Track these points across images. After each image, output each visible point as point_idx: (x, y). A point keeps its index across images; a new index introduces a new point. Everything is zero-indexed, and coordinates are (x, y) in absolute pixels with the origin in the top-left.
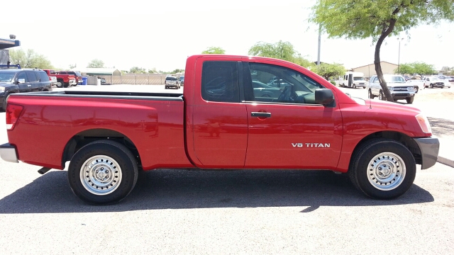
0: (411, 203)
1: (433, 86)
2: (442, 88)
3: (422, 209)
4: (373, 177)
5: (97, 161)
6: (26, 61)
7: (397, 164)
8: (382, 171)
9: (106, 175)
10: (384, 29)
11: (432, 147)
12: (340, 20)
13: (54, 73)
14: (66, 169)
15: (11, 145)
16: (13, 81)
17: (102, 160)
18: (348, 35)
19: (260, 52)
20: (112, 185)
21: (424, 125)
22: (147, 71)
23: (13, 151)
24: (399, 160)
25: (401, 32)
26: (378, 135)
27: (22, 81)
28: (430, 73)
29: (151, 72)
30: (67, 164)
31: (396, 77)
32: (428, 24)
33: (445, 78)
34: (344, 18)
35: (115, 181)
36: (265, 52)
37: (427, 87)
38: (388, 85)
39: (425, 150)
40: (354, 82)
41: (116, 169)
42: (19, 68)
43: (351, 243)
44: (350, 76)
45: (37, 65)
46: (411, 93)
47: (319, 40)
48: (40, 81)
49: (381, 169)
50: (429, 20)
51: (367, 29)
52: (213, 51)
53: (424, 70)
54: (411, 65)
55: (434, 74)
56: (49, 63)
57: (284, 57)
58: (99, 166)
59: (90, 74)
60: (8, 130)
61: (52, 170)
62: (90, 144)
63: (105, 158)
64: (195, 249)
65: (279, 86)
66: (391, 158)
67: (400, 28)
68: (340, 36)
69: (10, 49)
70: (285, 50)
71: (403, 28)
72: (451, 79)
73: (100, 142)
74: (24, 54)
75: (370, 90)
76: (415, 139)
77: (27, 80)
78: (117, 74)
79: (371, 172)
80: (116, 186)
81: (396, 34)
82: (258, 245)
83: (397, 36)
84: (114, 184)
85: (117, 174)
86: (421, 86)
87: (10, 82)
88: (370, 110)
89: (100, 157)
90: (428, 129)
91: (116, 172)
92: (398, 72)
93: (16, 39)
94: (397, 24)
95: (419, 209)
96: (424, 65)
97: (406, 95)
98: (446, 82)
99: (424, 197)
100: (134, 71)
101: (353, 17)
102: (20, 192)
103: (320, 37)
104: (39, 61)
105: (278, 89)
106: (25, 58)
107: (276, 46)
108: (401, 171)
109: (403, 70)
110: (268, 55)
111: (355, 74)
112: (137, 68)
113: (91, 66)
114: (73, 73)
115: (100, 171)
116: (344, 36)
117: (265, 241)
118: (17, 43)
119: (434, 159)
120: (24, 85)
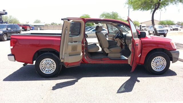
0: (168, 76)
1: (174, 30)
2: (177, 30)
3: (173, 78)
4: (153, 66)
5: (46, 61)
6: (9, 20)
7: (163, 61)
8: (157, 64)
9: (50, 66)
10: (156, 7)
11: (176, 54)
12: (138, 3)
13: (21, 25)
14: (34, 64)
15: (12, 55)
16: (6, 29)
17: (48, 60)
18: (141, 9)
19: (104, 16)
20: (52, 70)
21: (174, 46)
22: (58, 24)
23: (13, 57)
24: (164, 59)
25: (162, 8)
26: (155, 50)
27: (9, 29)
28: (173, 24)
29: (59, 24)
30: (35, 62)
31: (159, 26)
32: (173, 4)
33: (178, 26)
34: (140, 3)
35: (53, 68)
36: (107, 16)
37: (171, 30)
38: (157, 29)
39: (174, 55)
40: (142, 28)
41: (54, 64)
42: (7, 23)
43: (146, 91)
44: (141, 26)
45: (13, 22)
46: (166, 33)
47: (129, 11)
48: (16, 29)
49: (156, 63)
50: (174, 3)
51: (149, 7)
52: (85, 16)
53: (170, 23)
54: (165, 21)
55: (174, 25)
56: (18, 21)
57: (114, 18)
58: (47, 62)
59: (35, 26)
60: (11, 49)
61: (28, 64)
62: (43, 54)
63: (49, 59)
64: (87, 94)
65: (112, 30)
66: (160, 59)
67: (162, 6)
68: (138, 10)
69: (3, 16)
70: (115, 15)
71: (163, 6)
72: (181, 27)
73: (47, 53)
74: (8, 17)
75: (149, 31)
76: (170, 51)
77: (11, 28)
78: (46, 25)
79: (153, 64)
80: (54, 70)
81: (160, 9)
82: (111, 92)
83: (161, 10)
84: (53, 69)
85: (54, 66)
86: (169, 29)
87: (5, 29)
88: (153, 40)
89: (47, 59)
90: (175, 47)
91: (54, 65)
92: (160, 24)
93: (6, 12)
94: (161, 4)
95: (171, 78)
96: (170, 21)
97: (163, 33)
98: (179, 28)
99: (173, 74)
100: (53, 24)
101: (143, 2)
102: (15, 73)
103: (129, 10)
104: (14, 20)
105: (112, 31)
106: (9, 19)
107: (111, 14)
108: (164, 64)
109: (162, 23)
110: (108, 18)
111: (142, 25)
112: (53, 23)
113: (35, 22)
114: (28, 25)
115: (47, 65)
116: (139, 10)
117: (113, 91)
118: (6, 13)
119: (177, 59)
120: (10, 30)
